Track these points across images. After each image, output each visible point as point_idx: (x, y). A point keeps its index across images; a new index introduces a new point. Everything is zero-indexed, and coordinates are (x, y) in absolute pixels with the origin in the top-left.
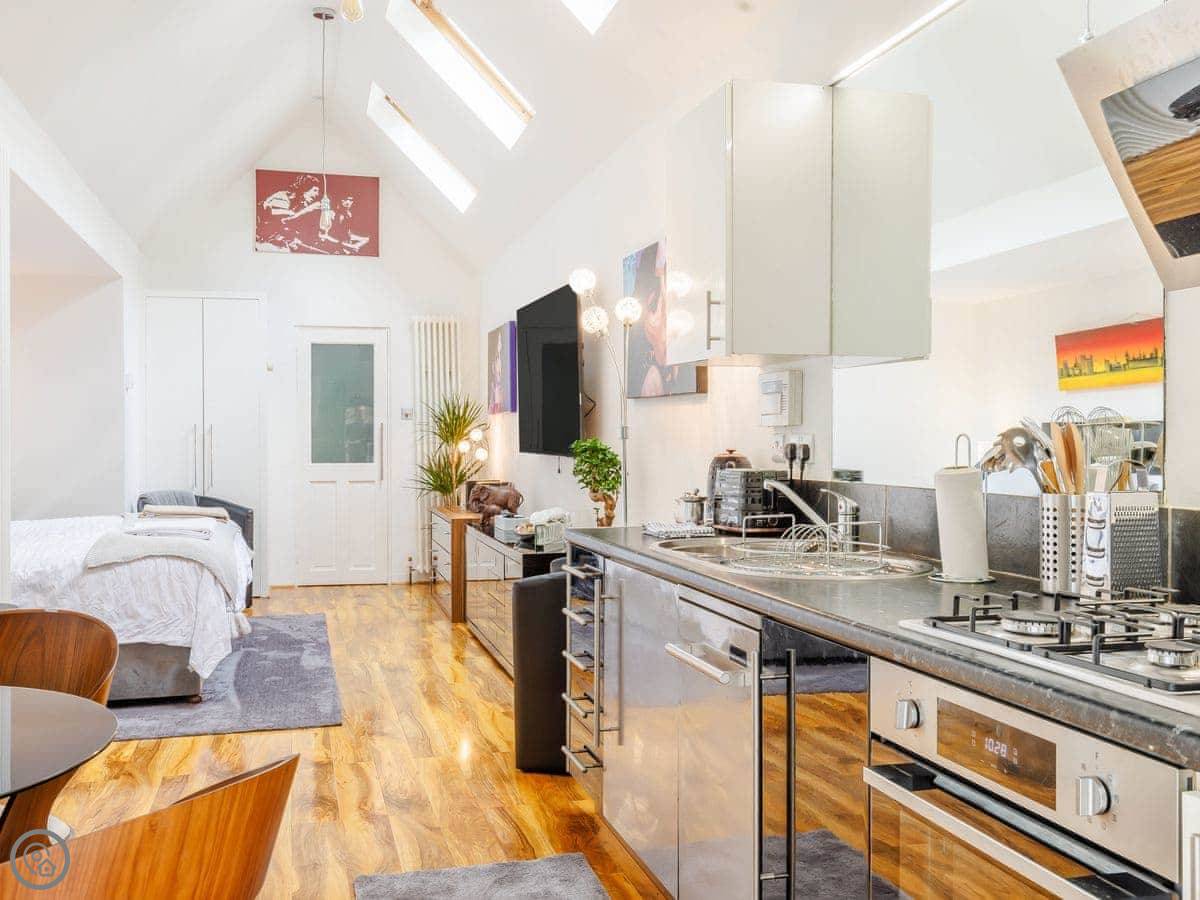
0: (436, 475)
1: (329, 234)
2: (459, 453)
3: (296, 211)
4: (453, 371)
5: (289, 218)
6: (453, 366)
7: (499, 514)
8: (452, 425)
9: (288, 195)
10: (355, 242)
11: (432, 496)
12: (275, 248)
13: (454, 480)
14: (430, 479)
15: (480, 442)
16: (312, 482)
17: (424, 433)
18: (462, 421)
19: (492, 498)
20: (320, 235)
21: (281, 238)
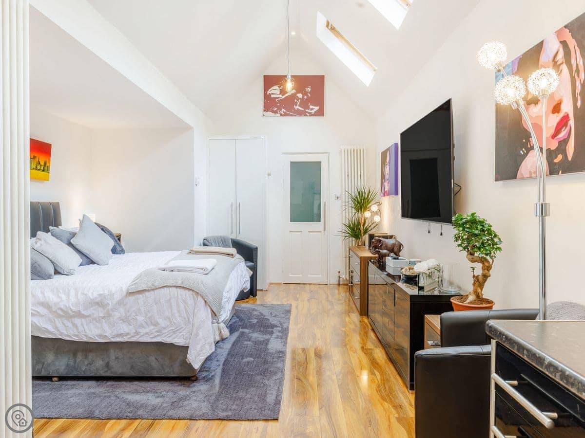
0: (353, 229)
1: (299, 106)
2: (365, 218)
3: (283, 95)
4: (362, 174)
5: (279, 99)
6: (362, 172)
7: (389, 256)
8: (361, 203)
9: (279, 87)
10: (312, 109)
11: (350, 240)
12: (273, 114)
13: (362, 232)
14: (349, 231)
15: (376, 212)
16: (290, 232)
17: (347, 207)
18: (367, 200)
19: (384, 246)
20: (295, 107)
21: (276, 109)
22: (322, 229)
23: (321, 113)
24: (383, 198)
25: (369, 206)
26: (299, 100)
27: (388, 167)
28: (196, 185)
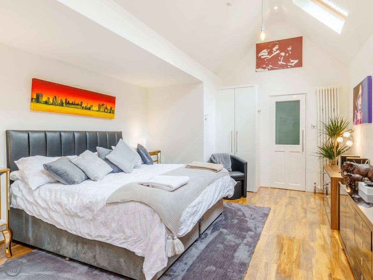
0: (327, 151)
1: (282, 61)
2: (338, 142)
3: (270, 56)
4: (336, 108)
5: (267, 59)
6: (336, 106)
7: (362, 181)
8: (334, 130)
9: (267, 50)
10: (292, 63)
11: (325, 160)
12: (263, 70)
13: (335, 154)
14: (324, 153)
15: (349, 137)
16: (275, 151)
17: (322, 134)
18: (339, 128)
19: (356, 170)
20: (279, 62)
21: (265, 66)
22: (300, 150)
23: (300, 64)
24: (356, 126)
25: (341, 133)
26: (282, 58)
27: (360, 99)
28: (206, 119)
